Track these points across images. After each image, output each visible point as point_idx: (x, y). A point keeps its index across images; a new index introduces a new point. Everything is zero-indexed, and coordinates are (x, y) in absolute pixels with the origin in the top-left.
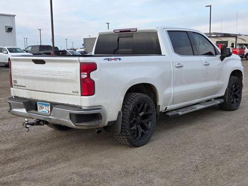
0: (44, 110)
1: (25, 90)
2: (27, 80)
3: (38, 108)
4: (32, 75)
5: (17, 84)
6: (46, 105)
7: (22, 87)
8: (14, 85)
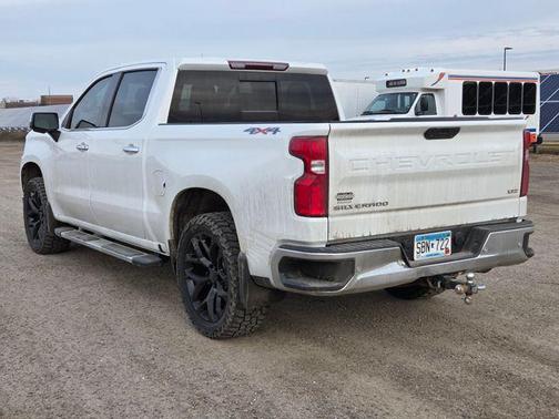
0: (433, 251)
1: (379, 215)
2: (397, 186)
3: (416, 250)
4: (422, 169)
5: (353, 202)
6: (440, 236)
7: (372, 206)
8: (336, 208)
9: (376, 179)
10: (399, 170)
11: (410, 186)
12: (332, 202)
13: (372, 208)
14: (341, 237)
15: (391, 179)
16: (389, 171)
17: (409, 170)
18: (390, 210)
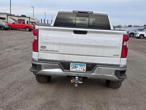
0: (78, 69)
1: (56, 54)
3: (71, 67)
4: (71, 42)
5: (46, 49)
6: (81, 65)
7: (53, 51)
8: (41, 50)
9: (54, 44)
10: (62, 42)
11: (67, 47)
12: (39, 48)
13: (53, 52)
14: (42, 58)
15: (59, 44)
16: (58, 42)
17: (66, 42)
18: (59, 54)
